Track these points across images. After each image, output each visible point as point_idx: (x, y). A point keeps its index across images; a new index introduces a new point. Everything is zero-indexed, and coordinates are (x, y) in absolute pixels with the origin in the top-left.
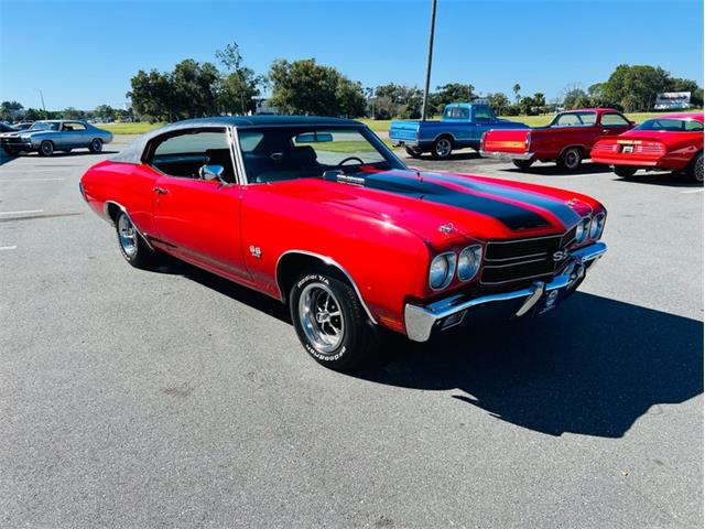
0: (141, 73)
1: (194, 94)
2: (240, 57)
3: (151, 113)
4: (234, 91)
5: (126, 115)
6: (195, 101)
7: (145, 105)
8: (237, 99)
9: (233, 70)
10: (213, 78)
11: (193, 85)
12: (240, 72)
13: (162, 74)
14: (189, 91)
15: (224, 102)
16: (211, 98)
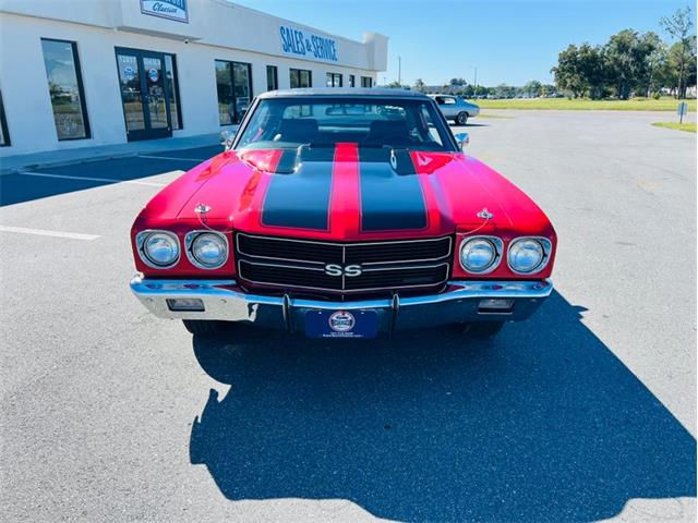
0: (572, 46)
1: (624, 68)
2: (690, 23)
3: (573, 88)
4: (673, 63)
5: (551, 90)
6: (623, 76)
7: (568, 81)
8: (676, 72)
9: (678, 39)
10: (651, 48)
11: (624, 58)
12: (685, 42)
13: (593, 48)
14: (620, 65)
15: (657, 76)
16: (643, 71)
